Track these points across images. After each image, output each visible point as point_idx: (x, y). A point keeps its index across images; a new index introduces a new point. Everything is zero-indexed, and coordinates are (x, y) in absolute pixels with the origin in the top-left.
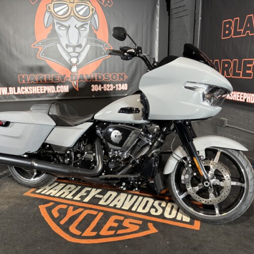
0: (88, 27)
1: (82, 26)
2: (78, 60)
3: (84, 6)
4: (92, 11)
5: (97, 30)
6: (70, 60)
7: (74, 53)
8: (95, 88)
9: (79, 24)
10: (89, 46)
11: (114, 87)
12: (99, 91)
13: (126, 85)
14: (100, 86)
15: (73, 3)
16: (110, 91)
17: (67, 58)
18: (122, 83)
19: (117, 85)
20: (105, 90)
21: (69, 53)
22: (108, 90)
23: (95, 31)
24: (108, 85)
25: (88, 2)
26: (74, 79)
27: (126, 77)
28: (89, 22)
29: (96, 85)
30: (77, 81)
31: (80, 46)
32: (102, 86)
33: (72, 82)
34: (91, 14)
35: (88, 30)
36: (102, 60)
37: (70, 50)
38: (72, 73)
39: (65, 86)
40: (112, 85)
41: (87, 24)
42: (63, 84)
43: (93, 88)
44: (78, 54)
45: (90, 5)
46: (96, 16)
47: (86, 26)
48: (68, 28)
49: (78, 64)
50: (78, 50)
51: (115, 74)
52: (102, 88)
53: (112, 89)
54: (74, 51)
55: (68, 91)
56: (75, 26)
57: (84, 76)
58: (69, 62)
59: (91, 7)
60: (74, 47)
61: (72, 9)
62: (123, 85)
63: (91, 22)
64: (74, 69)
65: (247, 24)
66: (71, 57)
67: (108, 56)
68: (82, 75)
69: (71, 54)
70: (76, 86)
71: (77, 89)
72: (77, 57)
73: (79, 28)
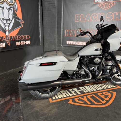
1: (10, 8)
2: (9, 28)
5: (17, 12)
6: (5, 28)
7: (7, 24)
8: (18, 44)
9: (9, 7)
10: (13, 20)
11: (25, 43)
13: (30, 41)
14: (19, 42)
16: (24, 45)
17: (3, 27)
19: (26, 42)
20: (22, 44)
21: (4, 24)
22: (23, 44)
23: (16, 12)
24: (23, 41)
26: (7, 39)
27: (29, 37)
28: (13, 6)
29: (18, 42)
30: (9, 40)
31: (9, 20)
32: (20, 42)
33: (7, 41)
35: (13, 11)
36: (19, 28)
37: (5, 22)
38: (6, 35)
39: (3, 43)
40: (24, 41)
42: (2, 42)
43: (17, 43)
44: (9, 25)
47: (11, 9)
48: (3, 8)
49: (9, 30)
51: (25, 36)
52: (20, 43)
53: (24, 44)
55: (5, 46)
56: (7, 8)
57: (12, 37)
58: (5, 29)
60: (7, 20)
62: (29, 41)
63: (14, 7)
64: (7, 33)
65: (87, 17)
66: (6, 26)
67: (22, 26)
68: (11, 37)
69: (5, 24)
70: (9, 43)
71: (9, 45)
72: (8, 26)
73: (8, 9)
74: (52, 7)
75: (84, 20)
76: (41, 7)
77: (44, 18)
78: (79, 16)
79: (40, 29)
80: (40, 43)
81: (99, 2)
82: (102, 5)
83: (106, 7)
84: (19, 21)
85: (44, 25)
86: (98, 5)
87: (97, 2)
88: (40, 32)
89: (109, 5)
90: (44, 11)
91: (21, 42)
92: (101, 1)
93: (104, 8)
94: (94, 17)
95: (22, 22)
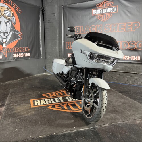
0: (10, 22)
1: (7, 22)
2: (6, 40)
3: (8, 11)
4: (12, 14)
5: (15, 25)
6: (2, 40)
10: (11, 33)
12: (17, 57)
13: (29, 53)
14: (17, 54)
15: (3, 9)
18: (27, 52)
19: (25, 54)
20: (20, 56)
22: (21, 56)
24: (21, 54)
25: (10, 10)
27: (29, 49)
28: (11, 20)
29: (16, 54)
30: (6, 52)
31: (7, 32)
32: (18, 54)
33: (4, 52)
34: (11, 16)
36: (18, 41)
37: (2, 34)
38: (3, 47)
40: (23, 54)
41: (10, 21)
43: (14, 55)
44: (6, 37)
45: (11, 11)
46: (14, 17)
47: (9, 22)
48: (0, 22)
49: (6, 42)
50: (6, 34)
51: (24, 48)
53: (23, 56)
54: (4, 35)
55: (2, 58)
56: (4, 22)
57: (10, 49)
58: (2, 41)
59: (12, 13)
60: (4, 33)
61: (2, 12)
64: (4, 45)
65: (86, 29)
66: (3, 39)
67: (20, 38)
68: (8, 49)
69: (2, 37)
70: (6, 55)
71: (6, 57)
72: (6, 39)
73: (6, 23)
74: (53, 19)
75: (84, 32)
76: (43, 19)
77: (46, 30)
78: (79, 28)
79: (41, 41)
80: (41, 55)
81: (97, 14)
82: (100, 17)
83: (103, 19)
84: (17, 33)
85: (46, 37)
86: (97, 17)
87: (95, 14)
88: (41, 45)
89: (107, 16)
90: (45, 24)
91: (20, 54)
92: (99, 13)
93: (101, 20)
94: (93, 29)
95: (20, 35)
